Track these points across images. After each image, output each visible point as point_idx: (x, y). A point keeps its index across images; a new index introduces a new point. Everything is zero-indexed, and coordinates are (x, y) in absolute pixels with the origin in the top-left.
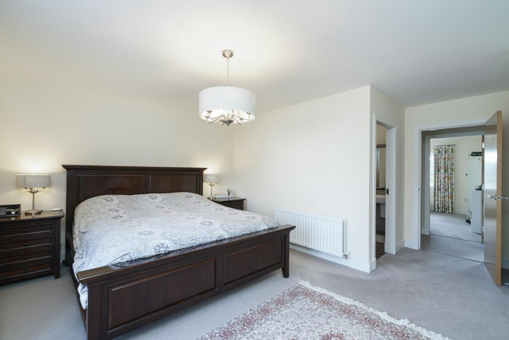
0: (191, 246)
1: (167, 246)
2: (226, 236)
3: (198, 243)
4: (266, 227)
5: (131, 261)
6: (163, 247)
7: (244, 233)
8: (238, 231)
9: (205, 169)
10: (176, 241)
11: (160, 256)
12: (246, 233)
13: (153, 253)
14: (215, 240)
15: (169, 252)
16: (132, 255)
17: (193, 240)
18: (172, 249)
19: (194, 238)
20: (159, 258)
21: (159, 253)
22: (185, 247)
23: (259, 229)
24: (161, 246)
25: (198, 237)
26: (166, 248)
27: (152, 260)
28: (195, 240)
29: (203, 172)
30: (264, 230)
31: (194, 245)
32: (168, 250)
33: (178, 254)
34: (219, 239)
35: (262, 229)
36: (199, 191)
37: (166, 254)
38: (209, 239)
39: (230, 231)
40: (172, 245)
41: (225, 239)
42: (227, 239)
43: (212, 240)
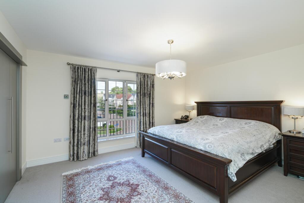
4: (202, 148)
9: (282, 102)
12: (187, 144)
20: (154, 135)
23: (196, 147)
30: (201, 150)
41: (175, 141)
42: (176, 142)
43: (169, 138)
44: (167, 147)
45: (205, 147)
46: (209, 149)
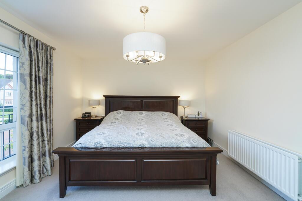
0: (118, 147)
1: (102, 144)
2: (147, 145)
3: (123, 146)
4: (188, 145)
5: (82, 148)
6: (100, 144)
7: (165, 146)
8: (159, 144)
9: (179, 97)
10: (109, 142)
11: (98, 149)
12: (167, 146)
13: (93, 147)
14: (137, 146)
15: (104, 148)
16: (82, 145)
17: (120, 143)
18: (105, 146)
19: (121, 142)
20: (97, 150)
21: (97, 147)
22: (114, 147)
23: (181, 146)
24: (98, 143)
25: (125, 142)
26: (101, 145)
27: (92, 150)
28: (122, 143)
29: (178, 98)
30: (187, 148)
31: (121, 147)
32: (102, 146)
33: (109, 150)
34: (140, 146)
35: (184, 146)
36: (175, 111)
37: (101, 149)
38: (133, 145)
39: (151, 142)
40: (106, 144)
41: (146, 148)
42: (148, 148)
43: (135, 146)
44: (134, 161)
45: (191, 143)
46: (195, 143)
